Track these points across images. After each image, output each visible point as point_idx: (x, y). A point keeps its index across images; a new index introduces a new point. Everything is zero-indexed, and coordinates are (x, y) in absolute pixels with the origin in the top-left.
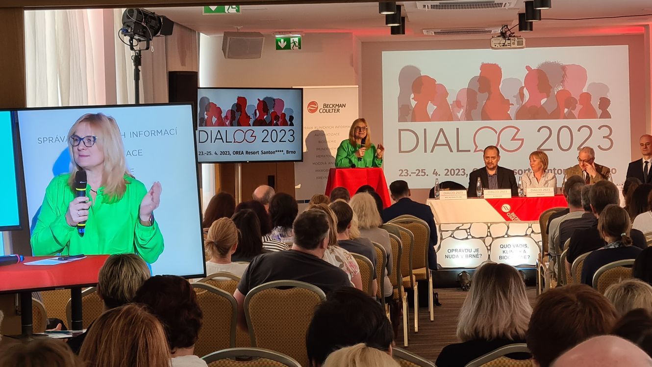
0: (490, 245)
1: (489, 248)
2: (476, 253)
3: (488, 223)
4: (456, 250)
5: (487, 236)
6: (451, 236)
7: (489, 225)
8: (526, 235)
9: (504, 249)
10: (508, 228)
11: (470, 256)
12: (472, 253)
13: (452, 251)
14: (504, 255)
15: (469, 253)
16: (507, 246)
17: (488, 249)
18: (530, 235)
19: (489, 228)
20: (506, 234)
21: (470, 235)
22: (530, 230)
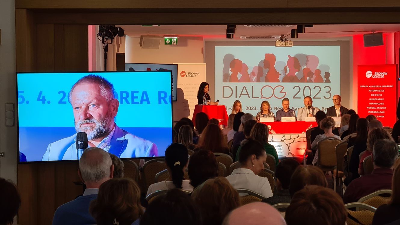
8: (282, 141)
10: (273, 137)
20: (272, 140)
22: (284, 138)
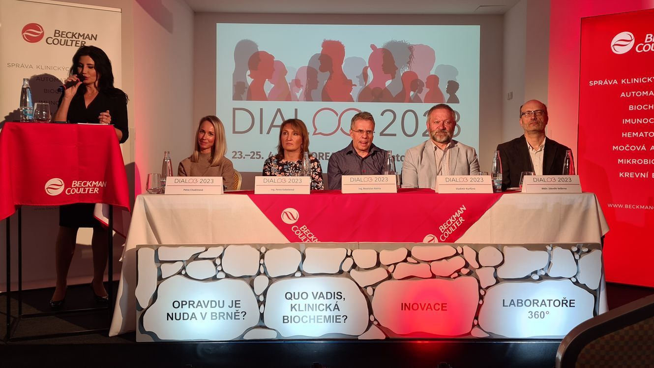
0: (265, 294)
1: (262, 299)
2: (234, 310)
3: (261, 245)
4: (191, 304)
5: (259, 274)
6: (180, 273)
7: (263, 250)
8: (341, 272)
9: (294, 302)
10: (304, 257)
11: (221, 315)
12: (226, 309)
13: (182, 304)
14: (294, 313)
15: (217, 310)
16: (300, 295)
17: (258, 301)
18: (349, 272)
19: (262, 257)
20: (299, 269)
21: (222, 270)
22: (349, 262)
